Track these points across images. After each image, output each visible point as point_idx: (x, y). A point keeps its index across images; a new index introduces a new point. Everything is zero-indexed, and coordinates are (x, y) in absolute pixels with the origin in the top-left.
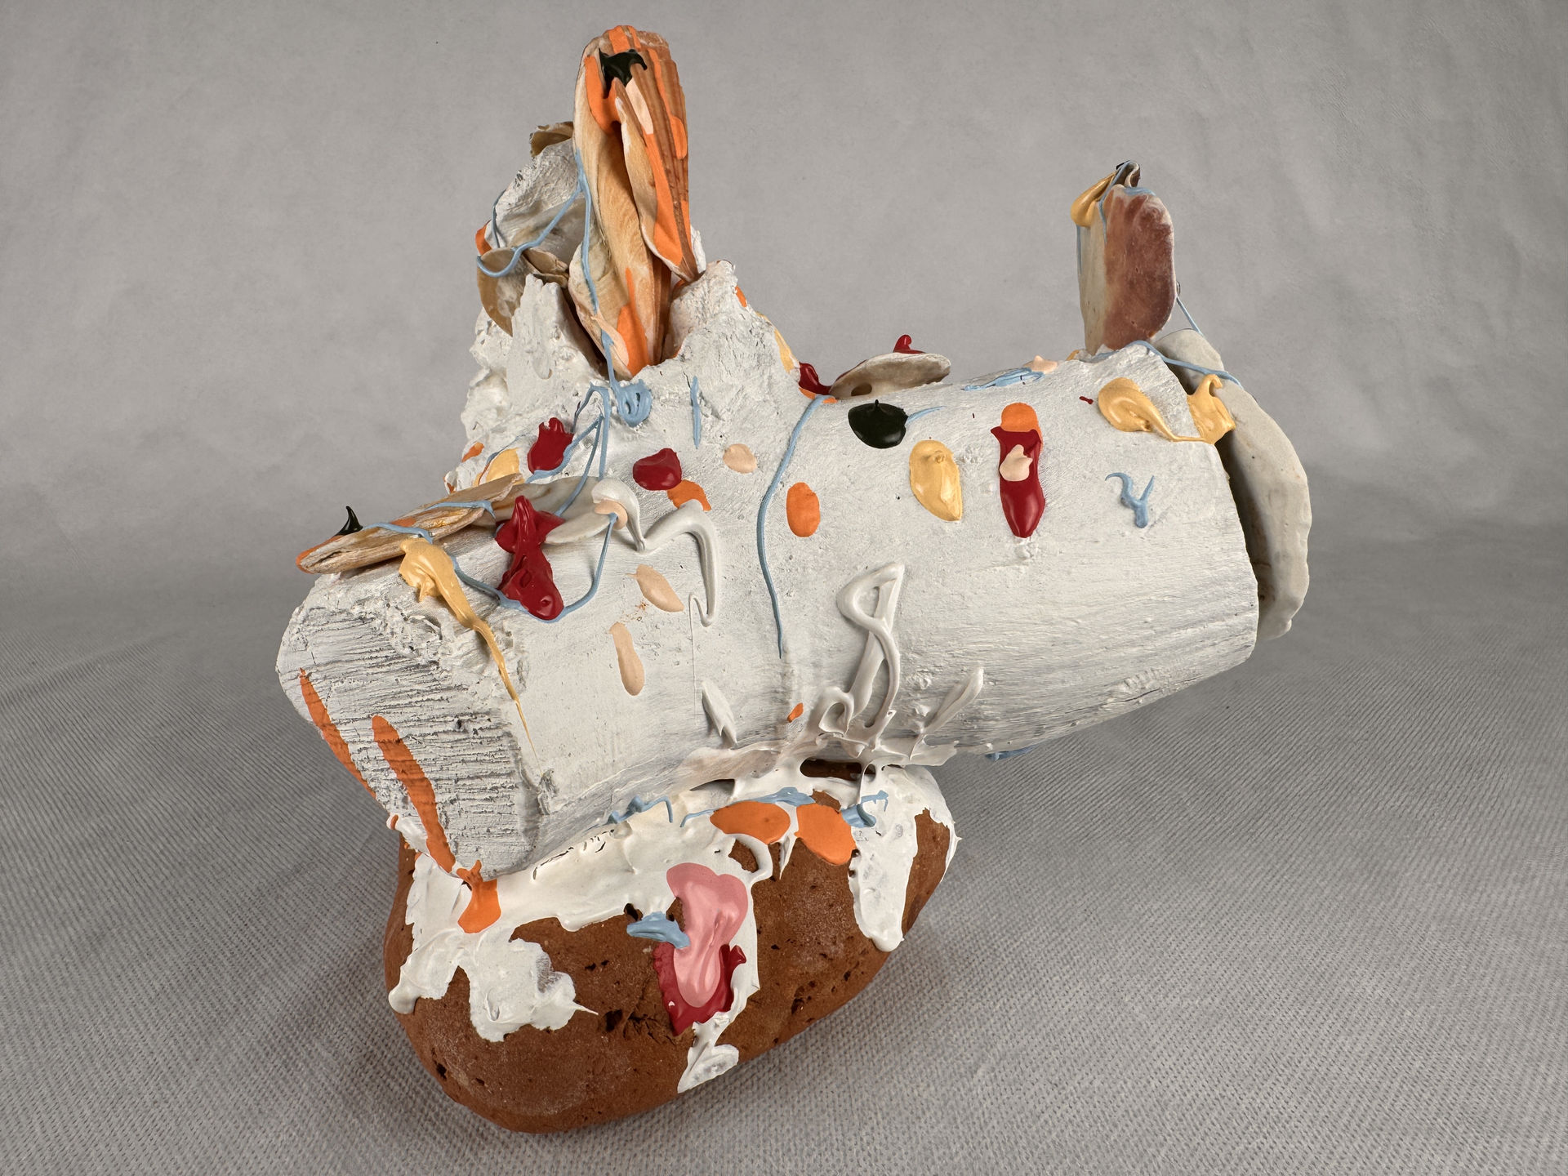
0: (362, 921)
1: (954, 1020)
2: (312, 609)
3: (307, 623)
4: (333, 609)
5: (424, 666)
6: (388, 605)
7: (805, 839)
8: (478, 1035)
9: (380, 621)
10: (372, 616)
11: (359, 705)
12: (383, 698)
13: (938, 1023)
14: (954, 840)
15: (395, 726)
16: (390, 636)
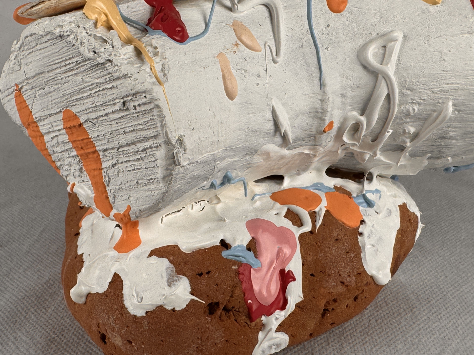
0: (42, 271)
1: (422, 331)
2: (27, 37)
3: (22, 49)
4: (41, 33)
5: (103, 64)
6: (79, 27)
7: (331, 210)
8: (129, 313)
9: (73, 37)
10: (68, 33)
11: (55, 103)
12: (72, 94)
13: (413, 332)
14: (420, 226)
15: (78, 115)
16: (80, 45)
